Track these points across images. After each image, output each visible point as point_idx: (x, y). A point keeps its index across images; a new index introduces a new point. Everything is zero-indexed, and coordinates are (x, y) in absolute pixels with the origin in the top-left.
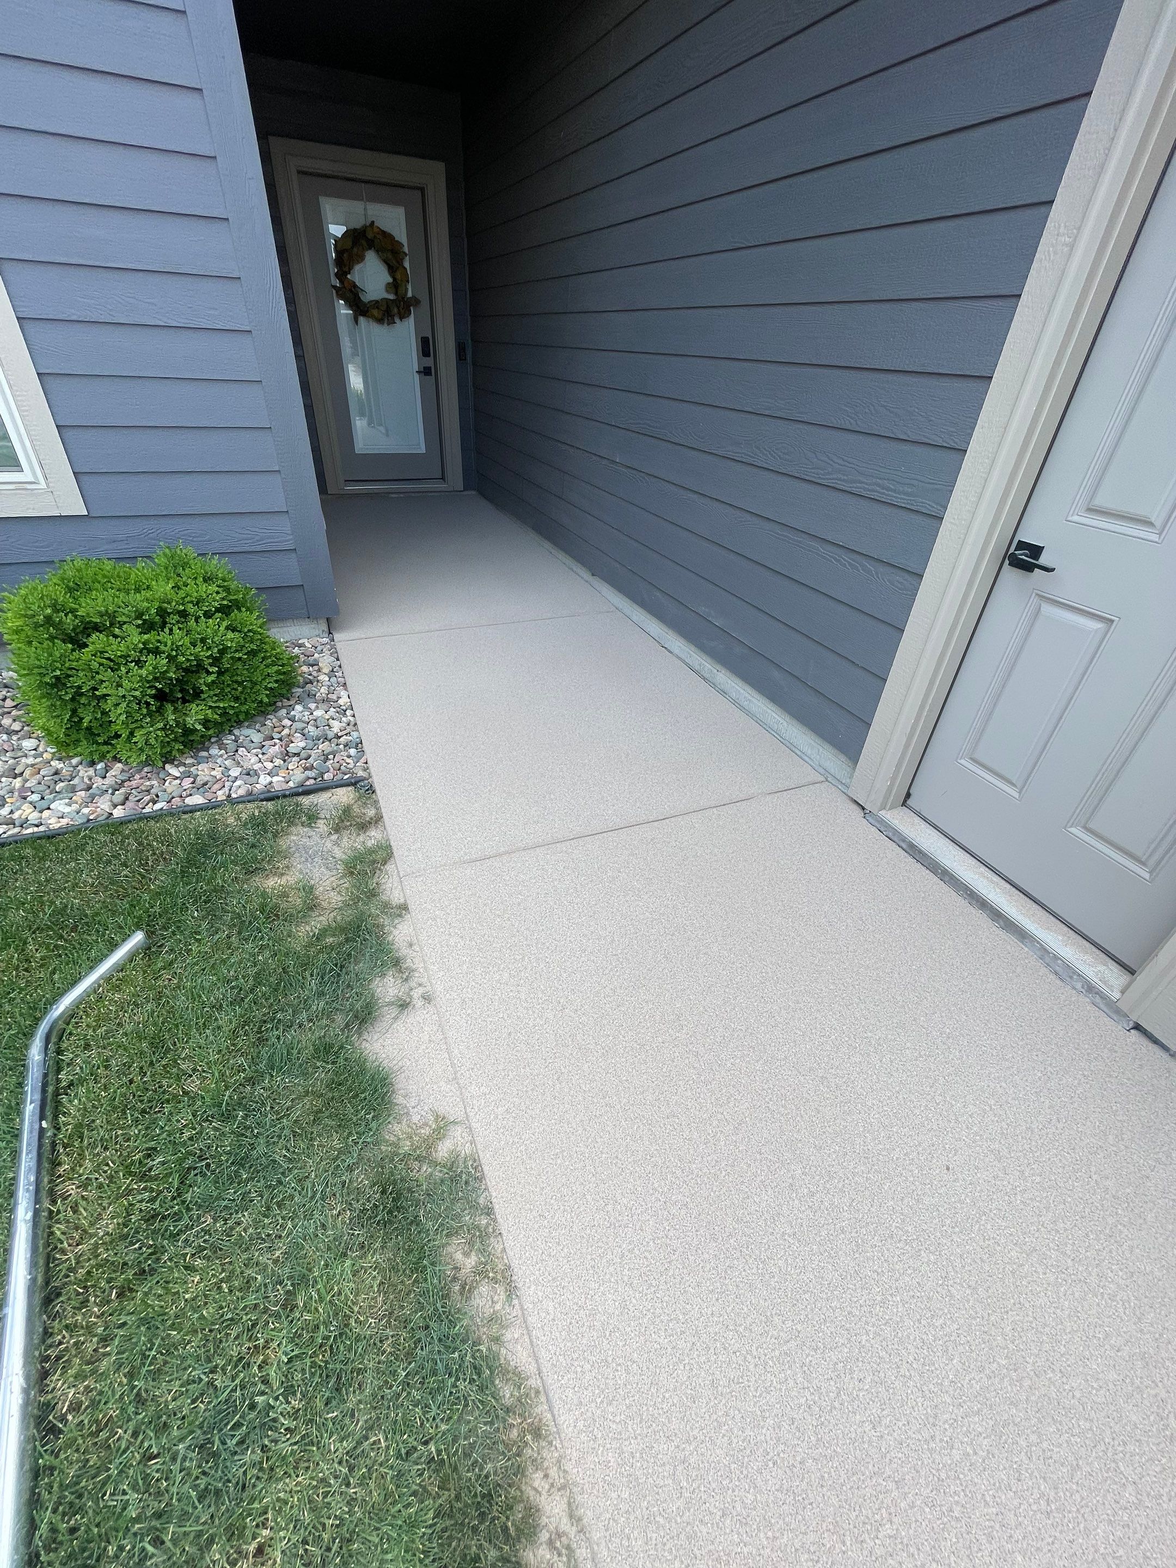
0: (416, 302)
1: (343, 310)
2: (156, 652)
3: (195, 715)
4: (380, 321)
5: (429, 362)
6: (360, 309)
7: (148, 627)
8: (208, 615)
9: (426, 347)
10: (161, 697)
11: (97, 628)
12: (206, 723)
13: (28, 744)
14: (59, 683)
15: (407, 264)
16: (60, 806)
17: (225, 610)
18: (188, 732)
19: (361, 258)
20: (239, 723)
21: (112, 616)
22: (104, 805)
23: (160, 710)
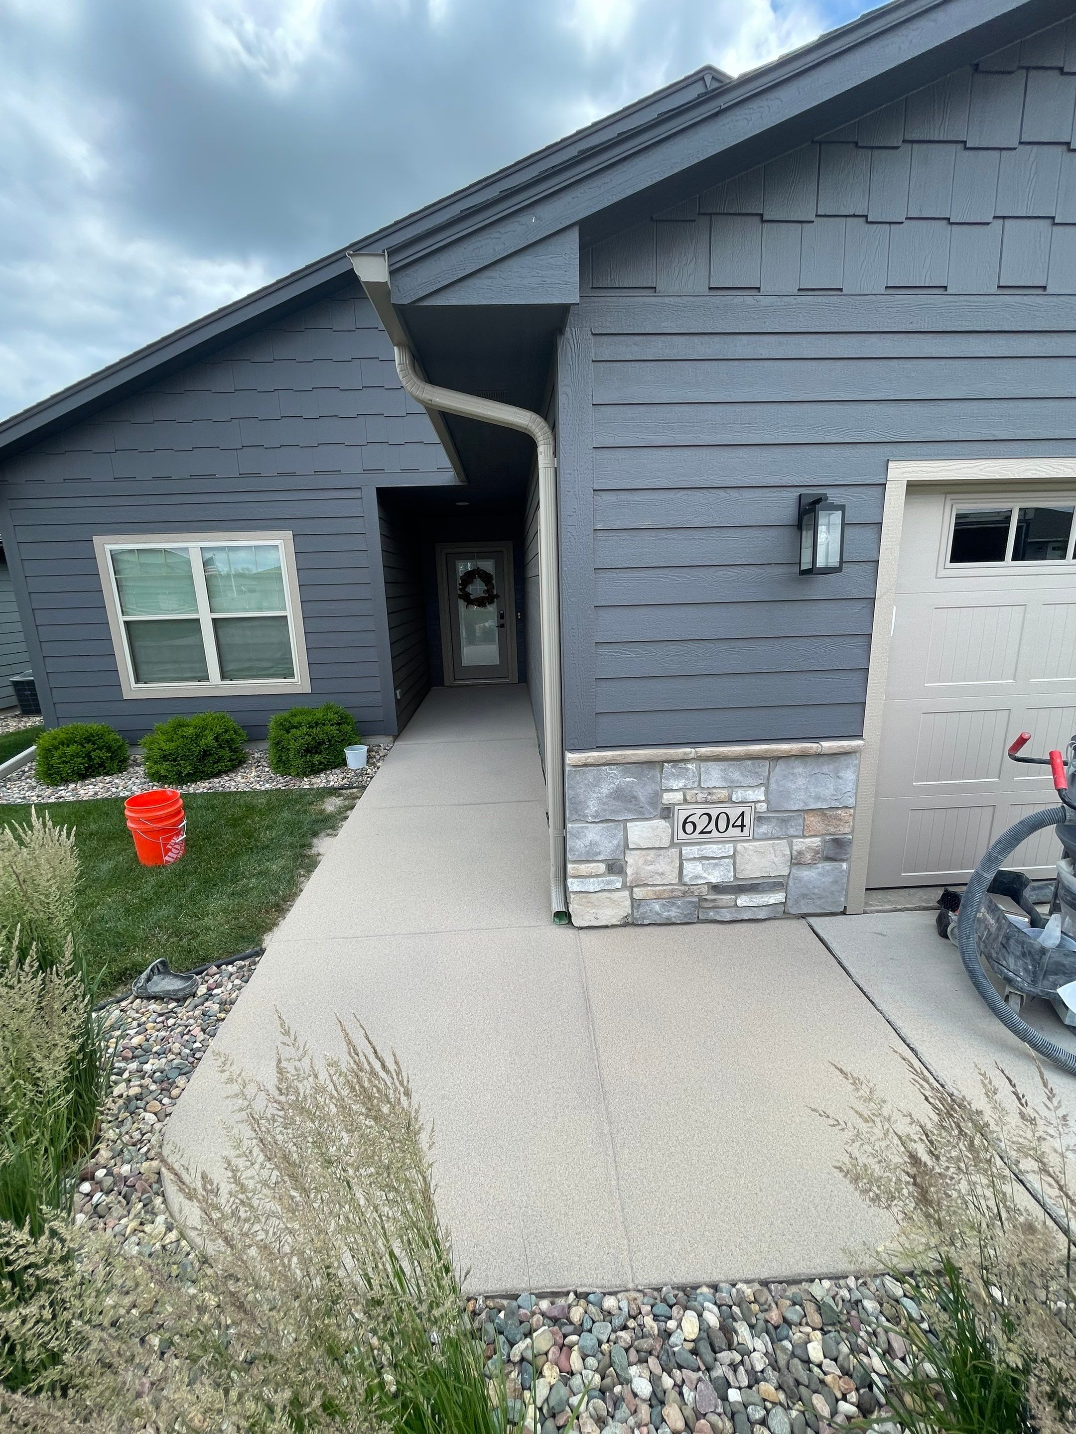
0: (497, 596)
1: (462, 604)
2: (310, 735)
3: (317, 758)
4: (479, 606)
5: (502, 621)
6: (469, 601)
7: (311, 727)
8: (332, 725)
9: (502, 616)
10: (307, 751)
11: (296, 727)
12: (321, 763)
13: (267, 769)
14: (278, 743)
15: (494, 582)
16: (267, 786)
17: (339, 724)
18: (313, 765)
19: (471, 582)
20: (335, 768)
21: (300, 723)
22: (280, 786)
23: (306, 756)
